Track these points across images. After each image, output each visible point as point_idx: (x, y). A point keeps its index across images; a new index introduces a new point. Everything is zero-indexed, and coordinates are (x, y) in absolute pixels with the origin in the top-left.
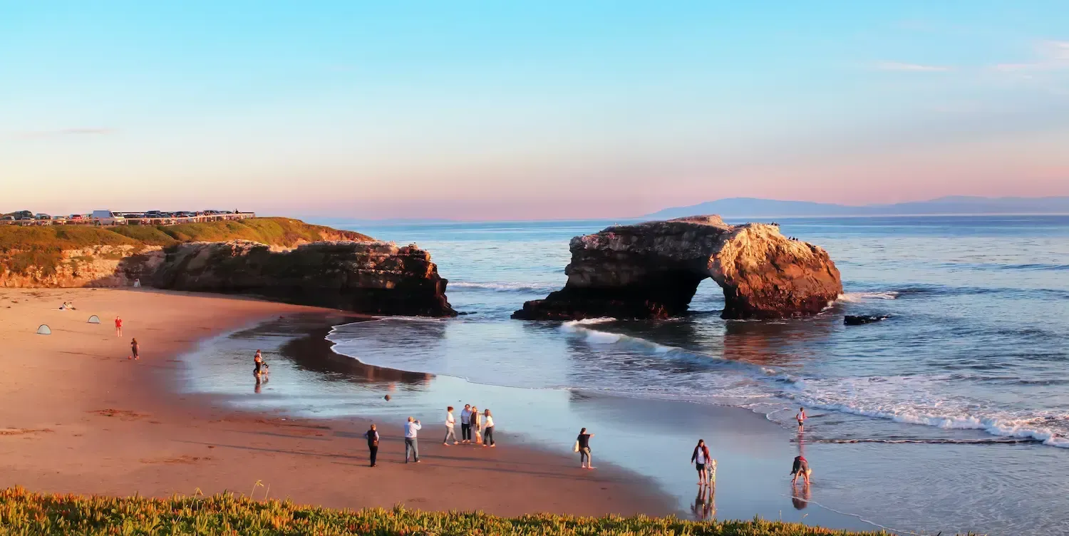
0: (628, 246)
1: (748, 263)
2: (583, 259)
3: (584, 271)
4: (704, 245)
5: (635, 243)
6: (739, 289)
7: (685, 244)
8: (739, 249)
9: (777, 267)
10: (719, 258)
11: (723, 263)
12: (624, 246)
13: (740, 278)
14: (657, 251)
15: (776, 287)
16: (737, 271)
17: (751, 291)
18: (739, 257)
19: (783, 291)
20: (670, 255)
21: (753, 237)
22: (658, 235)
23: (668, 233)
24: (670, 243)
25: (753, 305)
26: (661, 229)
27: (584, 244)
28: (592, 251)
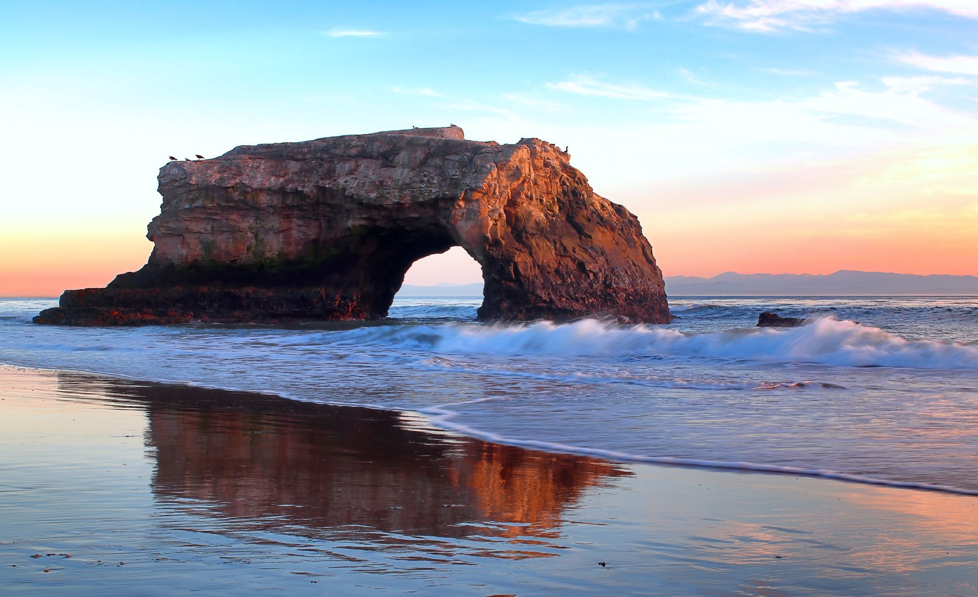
0: (281, 180)
1: (530, 214)
2: (187, 206)
3: (188, 230)
4: (442, 173)
5: (295, 173)
6: (516, 264)
7: (401, 174)
8: (515, 184)
9: (580, 231)
10: (477, 200)
11: (486, 207)
12: (272, 179)
13: (517, 245)
14: (344, 189)
15: (581, 266)
16: (510, 229)
17: (537, 271)
18: (512, 203)
19: (595, 275)
20: (373, 195)
21: (540, 164)
22: (344, 158)
23: (363, 155)
24: (370, 171)
25: (544, 297)
26: (348, 147)
27: (188, 175)
28: (206, 190)
